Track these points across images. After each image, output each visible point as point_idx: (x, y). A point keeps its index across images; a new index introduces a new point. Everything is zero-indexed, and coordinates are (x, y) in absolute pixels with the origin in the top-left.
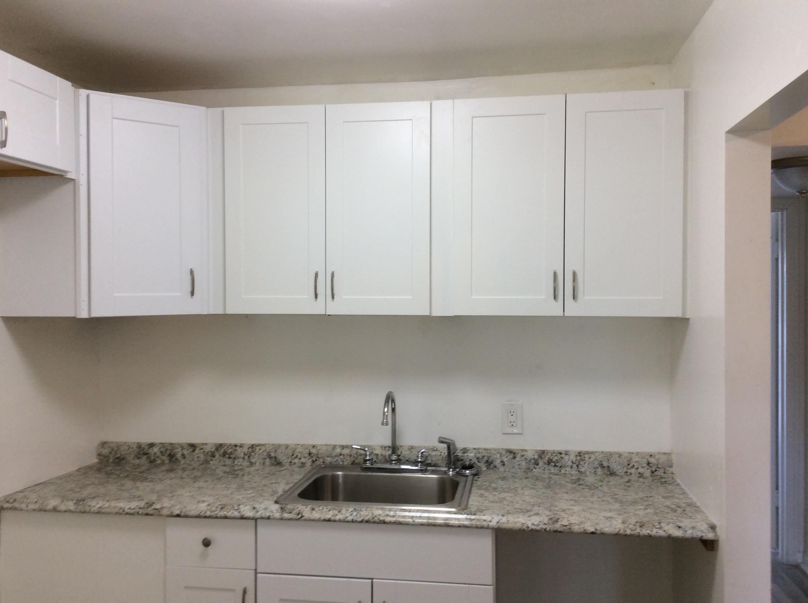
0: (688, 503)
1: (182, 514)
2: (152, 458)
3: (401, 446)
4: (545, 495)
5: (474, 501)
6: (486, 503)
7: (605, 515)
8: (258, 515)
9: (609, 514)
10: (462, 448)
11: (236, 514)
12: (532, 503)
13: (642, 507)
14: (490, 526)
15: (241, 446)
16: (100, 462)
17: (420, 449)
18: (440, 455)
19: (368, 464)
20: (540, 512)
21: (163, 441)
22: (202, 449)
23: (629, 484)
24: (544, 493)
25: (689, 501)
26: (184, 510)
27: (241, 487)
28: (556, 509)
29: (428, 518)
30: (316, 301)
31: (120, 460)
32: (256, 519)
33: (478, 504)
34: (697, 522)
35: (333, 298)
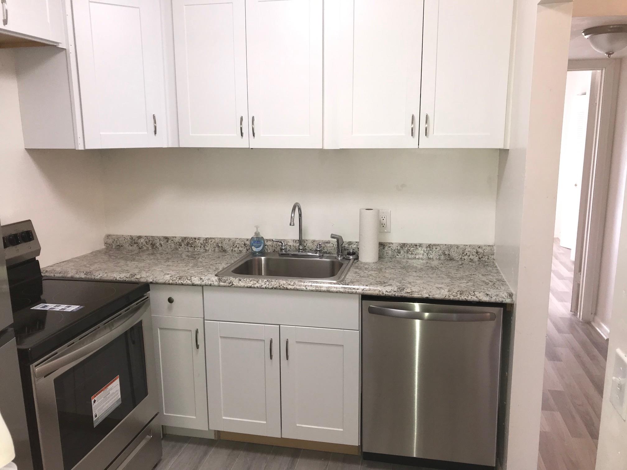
0: (498, 279)
1: (154, 282)
2: (141, 245)
3: (307, 240)
4: (400, 273)
5: (350, 276)
6: (358, 278)
7: (437, 286)
8: (203, 283)
9: (440, 286)
10: (348, 242)
11: (189, 282)
12: (389, 278)
13: (465, 282)
14: (357, 292)
15: (199, 239)
16: (107, 248)
17: (319, 242)
18: (333, 246)
19: (283, 252)
20: (392, 284)
21: (147, 235)
22: (173, 240)
23: (460, 266)
24: (400, 272)
25: (500, 278)
26: (155, 280)
27: (196, 265)
28: (405, 282)
29: (316, 286)
30: (242, 138)
31: (119, 247)
32: (202, 286)
33: (352, 278)
34: (500, 291)
35: (254, 135)
